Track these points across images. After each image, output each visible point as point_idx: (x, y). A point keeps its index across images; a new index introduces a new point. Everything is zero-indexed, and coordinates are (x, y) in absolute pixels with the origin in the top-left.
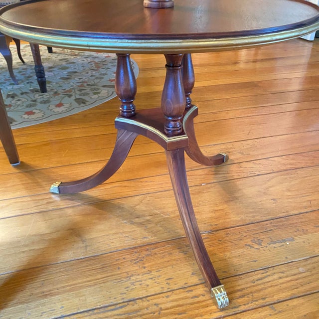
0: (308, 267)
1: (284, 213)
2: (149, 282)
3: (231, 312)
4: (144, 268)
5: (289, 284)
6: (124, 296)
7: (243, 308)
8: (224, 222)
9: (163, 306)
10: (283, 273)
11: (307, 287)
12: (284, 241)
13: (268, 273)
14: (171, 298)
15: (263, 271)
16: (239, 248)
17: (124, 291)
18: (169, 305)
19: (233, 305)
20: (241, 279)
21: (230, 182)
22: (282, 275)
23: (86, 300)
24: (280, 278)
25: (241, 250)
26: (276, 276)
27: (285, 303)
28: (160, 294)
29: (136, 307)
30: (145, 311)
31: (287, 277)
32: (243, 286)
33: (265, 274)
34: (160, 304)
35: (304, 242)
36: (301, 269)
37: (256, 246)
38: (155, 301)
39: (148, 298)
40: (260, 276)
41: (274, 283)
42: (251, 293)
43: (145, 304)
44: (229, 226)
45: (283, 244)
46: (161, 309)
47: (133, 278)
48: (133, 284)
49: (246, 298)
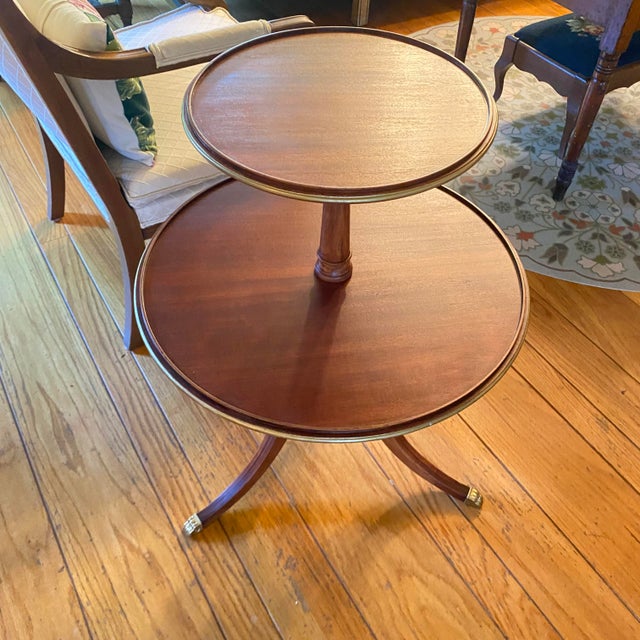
0: (260, 627)
1: (361, 599)
2: (206, 458)
3: (183, 541)
4: (223, 449)
5: (229, 602)
6: (186, 442)
7: (188, 552)
8: (316, 521)
9: (180, 478)
10: (245, 595)
11: (228, 622)
12: (300, 599)
13: (240, 579)
14: (190, 484)
15: (242, 571)
16: (274, 542)
17: (192, 439)
18: (182, 483)
19: (190, 542)
20: (227, 548)
21: (410, 517)
22: (241, 594)
23: (176, 412)
24: (236, 592)
25: (271, 545)
26: (237, 587)
27: (202, 597)
28: (193, 471)
29: (175, 455)
30: (172, 464)
31: (239, 600)
32: (216, 551)
33: (238, 575)
34: (182, 475)
35: (305, 626)
36: (255, 619)
37: (282, 563)
38: (184, 470)
39: (187, 463)
40: (235, 569)
41: (228, 586)
42: (209, 560)
43: (180, 462)
44: (310, 526)
45: (295, 597)
46: (176, 477)
47: (208, 443)
48: (201, 444)
49: (201, 554)
